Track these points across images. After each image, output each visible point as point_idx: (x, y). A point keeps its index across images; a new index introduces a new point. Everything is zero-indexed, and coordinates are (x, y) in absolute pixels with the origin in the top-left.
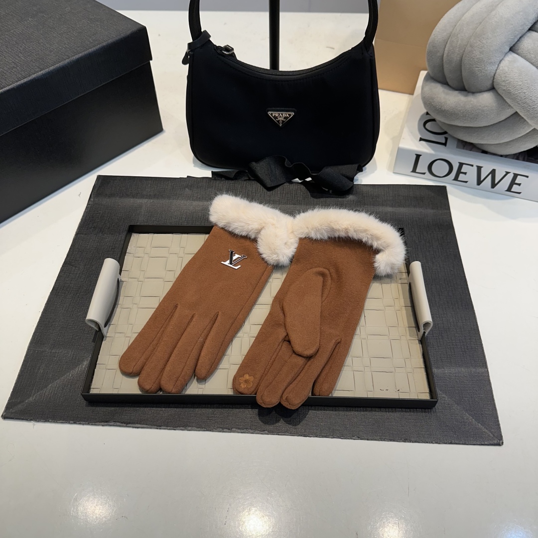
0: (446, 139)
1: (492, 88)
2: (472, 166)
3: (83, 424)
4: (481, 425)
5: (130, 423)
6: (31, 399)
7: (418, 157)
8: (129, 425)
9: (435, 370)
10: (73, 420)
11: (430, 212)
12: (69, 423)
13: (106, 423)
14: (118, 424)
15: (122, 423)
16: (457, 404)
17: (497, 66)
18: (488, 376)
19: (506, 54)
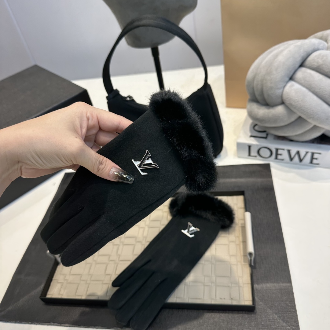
0: (267, 135)
1: (283, 103)
2: (283, 149)
3: (36, 324)
4: (286, 323)
5: (62, 324)
6: (10, 308)
7: (250, 147)
8: (62, 325)
9: (256, 286)
10: (30, 322)
11: (259, 180)
12: (28, 323)
13: (49, 324)
14: (56, 324)
15: (58, 323)
16: (270, 309)
17: (282, 90)
18: (292, 289)
19: (287, 82)
